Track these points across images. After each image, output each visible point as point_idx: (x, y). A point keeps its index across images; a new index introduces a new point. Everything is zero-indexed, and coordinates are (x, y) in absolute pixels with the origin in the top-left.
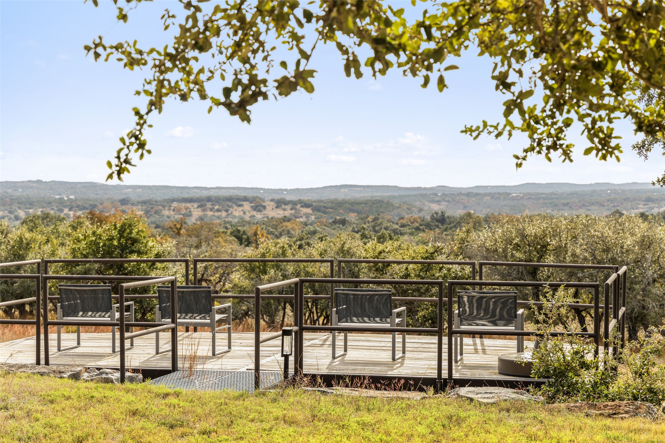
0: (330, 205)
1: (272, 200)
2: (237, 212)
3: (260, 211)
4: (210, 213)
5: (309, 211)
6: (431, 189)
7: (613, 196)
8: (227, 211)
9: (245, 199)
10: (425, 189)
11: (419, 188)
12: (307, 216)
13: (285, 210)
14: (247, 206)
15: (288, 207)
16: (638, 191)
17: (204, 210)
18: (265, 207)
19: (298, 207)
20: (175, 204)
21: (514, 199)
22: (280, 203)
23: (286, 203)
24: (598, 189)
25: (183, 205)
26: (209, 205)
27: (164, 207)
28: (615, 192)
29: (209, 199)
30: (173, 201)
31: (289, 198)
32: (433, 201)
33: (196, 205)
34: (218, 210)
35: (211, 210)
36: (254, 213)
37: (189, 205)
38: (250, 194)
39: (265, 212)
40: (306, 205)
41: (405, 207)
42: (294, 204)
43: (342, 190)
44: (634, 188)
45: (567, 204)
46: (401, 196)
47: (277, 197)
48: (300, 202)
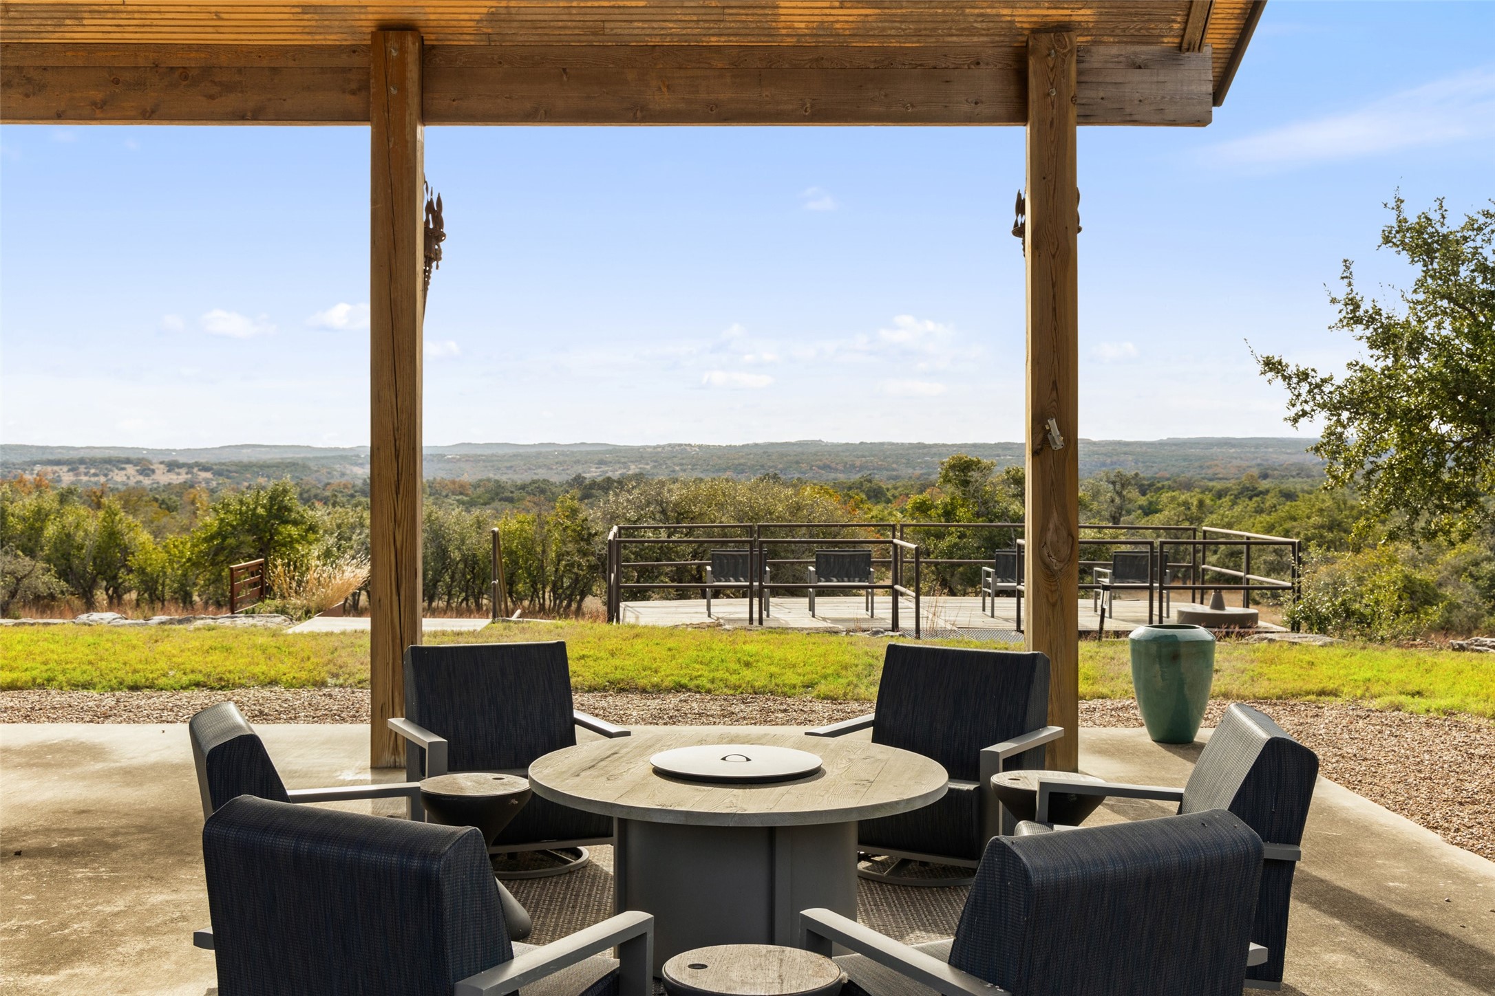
0: (234, 468)
1: (162, 463)
2: (118, 477)
3: (147, 475)
4: (84, 479)
5: (208, 475)
6: (351, 449)
7: (561, 458)
8: (106, 475)
9: (128, 461)
10: (344, 449)
11: (337, 449)
12: (207, 481)
13: (178, 474)
14: (131, 470)
15: (183, 471)
16: (588, 453)
17: (77, 475)
18: (153, 471)
19: (195, 470)
20: (38, 468)
21: (449, 461)
22: (172, 466)
23: (180, 466)
24: (543, 450)
25: (49, 468)
26: (82, 469)
27: (24, 470)
28: (563, 454)
29: (82, 461)
30: (35, 463)
31: (182, 460)
32: (356, 464)
33: (65, 468)
34: (95, 475)
35: (86, 474)
36: (141, 478)
37: (56, 468)
38: (133, 456)
39: (153, 477)
40: (205, 468)
41: (325, 471)
42: (189, 467)
43: (244, 451)
44: (583, 449)
45: (511, 467)
46: (316, 458)
47: (167, 459)
48: (197, 464)
